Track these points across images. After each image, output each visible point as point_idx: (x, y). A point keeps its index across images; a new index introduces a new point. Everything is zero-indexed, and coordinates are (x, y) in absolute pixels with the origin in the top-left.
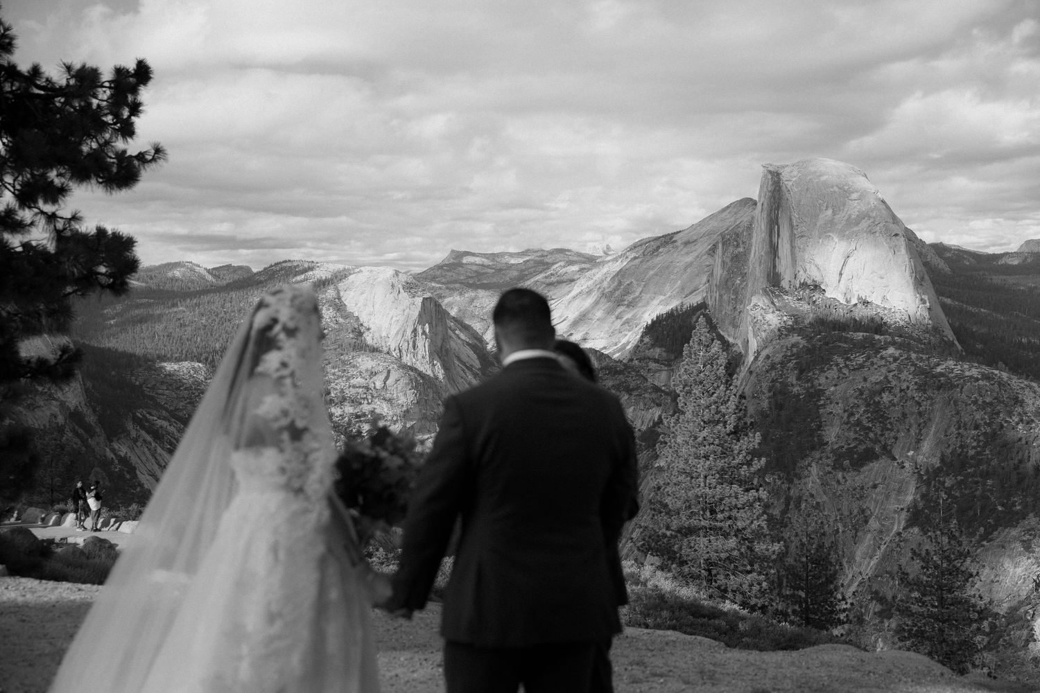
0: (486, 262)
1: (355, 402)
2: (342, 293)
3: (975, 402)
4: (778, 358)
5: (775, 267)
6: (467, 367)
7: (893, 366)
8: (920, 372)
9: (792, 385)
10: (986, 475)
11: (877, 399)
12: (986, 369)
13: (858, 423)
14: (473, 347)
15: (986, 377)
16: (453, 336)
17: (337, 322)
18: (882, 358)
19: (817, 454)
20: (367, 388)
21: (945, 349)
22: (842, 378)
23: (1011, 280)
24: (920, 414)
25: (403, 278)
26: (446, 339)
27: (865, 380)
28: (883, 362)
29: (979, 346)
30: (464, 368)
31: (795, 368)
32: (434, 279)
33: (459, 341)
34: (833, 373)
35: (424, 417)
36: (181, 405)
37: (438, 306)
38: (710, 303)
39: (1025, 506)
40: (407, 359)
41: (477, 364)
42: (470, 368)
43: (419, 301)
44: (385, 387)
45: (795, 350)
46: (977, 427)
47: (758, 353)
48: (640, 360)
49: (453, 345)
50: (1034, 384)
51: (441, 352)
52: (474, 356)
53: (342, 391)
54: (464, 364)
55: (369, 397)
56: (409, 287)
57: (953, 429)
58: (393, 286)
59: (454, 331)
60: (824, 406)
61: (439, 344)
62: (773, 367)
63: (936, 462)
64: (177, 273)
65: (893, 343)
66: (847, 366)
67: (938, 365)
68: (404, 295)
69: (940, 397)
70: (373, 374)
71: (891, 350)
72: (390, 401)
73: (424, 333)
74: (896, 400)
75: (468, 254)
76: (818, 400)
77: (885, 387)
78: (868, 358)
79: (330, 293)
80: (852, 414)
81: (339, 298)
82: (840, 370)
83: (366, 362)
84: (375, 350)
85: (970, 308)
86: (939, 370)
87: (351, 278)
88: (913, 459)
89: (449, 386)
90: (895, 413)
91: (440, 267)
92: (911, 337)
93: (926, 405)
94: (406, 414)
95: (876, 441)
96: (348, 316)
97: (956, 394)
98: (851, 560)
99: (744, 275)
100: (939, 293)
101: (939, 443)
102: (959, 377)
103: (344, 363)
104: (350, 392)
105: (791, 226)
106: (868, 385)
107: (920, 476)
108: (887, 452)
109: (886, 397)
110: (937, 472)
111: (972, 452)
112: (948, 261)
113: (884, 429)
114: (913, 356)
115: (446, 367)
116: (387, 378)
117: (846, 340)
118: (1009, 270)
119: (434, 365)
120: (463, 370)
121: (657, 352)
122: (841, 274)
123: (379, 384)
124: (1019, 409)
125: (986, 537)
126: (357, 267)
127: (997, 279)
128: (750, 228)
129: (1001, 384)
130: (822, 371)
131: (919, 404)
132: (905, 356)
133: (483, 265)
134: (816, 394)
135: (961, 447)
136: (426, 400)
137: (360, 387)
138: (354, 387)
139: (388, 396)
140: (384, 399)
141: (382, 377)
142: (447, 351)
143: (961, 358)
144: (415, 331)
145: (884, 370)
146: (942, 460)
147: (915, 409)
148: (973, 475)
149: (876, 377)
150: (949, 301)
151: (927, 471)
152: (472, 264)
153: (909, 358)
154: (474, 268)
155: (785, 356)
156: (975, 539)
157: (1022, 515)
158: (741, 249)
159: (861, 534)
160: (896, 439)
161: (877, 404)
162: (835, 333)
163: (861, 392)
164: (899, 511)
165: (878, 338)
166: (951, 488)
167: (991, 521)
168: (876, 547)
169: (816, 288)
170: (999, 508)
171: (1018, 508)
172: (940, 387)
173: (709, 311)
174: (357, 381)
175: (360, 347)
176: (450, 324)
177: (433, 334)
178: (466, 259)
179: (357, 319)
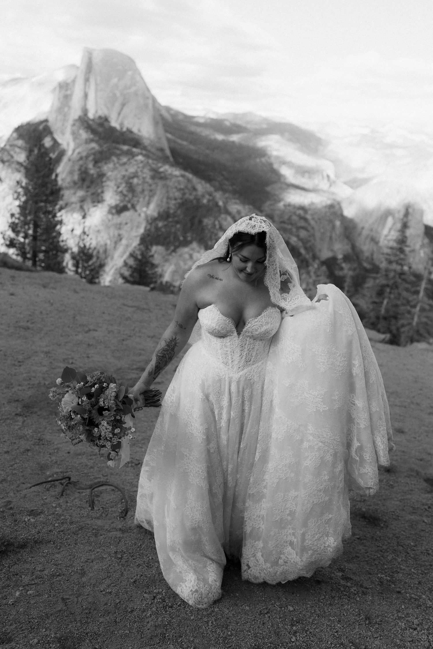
3: (176, 188)
4: (84, 154)
5: (85, 105)
7: (141, 165)
8: (153, 170)
9: (90, 169)
10: (177, 222)
11: (131, 181)
12: (183, 172)
13: (121, 192)
15: (183, 176)
18: (136, 161)
19: (100, 205)
21: (165, 160)
22: (115, 168)
23: (199, 130)
24: (151, 191)
27: (126, 170)
28: (135, 163)
29: (181, 160)
31: (92, 161)
34: (111, 165)
38: (51, 119)
39: (192, 238)
45: (93, 151)
46: (176, 199)
47: (74, 151)
48: (11, 146)
50: (203, 182)
57: (165, 200)
60: (105, 182)
62: (81, 158)
63: (155, 214)
65: (141, 154)
66: (118, 163)
67: (161, 167)
69: (160, 183)
71: (140, 158)
74: (140, 182)
76: (103, 178)
77: (135, 175)
78: (129, 160)
80: (118, 187)
82: (115, 164)
85: (179, 141)
86: (161, 170)
88: (145, 212)
90: (139, 189)
92: (150, 151)
93: (153, 186)
95: (129, 201)
97: (168, 183)
98: (112, 258)
99: (69, 107)
100: (166, 131)
101: (158, 205)
102: (171, 174)
105: (96, 84)
106: (127, 174)
107: (147, 221)
108: (133, 207)
109: (135, 181)
110: (155, 220)
111: (172, 211)
112: (172, 115)
113: (133, 196)
114: (150, 161)
117: (118, 149)
118: (198, 124)
121: (20, 143)
122: (119, 114)
124: (194, 193)
125: (174, 251)
127: (193, 128)
128: (74, 81)
129: (189, 180)
130: (106, 163)
131: (150, 185)
132: (146, 161)
134: (101, 175)
135: (168, 208)
143: (172, 165)
145: (136, 167)
146: (159, 213)
147: (148, 188)
148: (171, 222)
149: (132, 170)
150: (169, 136)
151: (151, 219)
153: (148, 162)
155: (88, 154)
156: (169, 252)
157: (190, 242)
158: (69, 92)
159: (118, 246)
160: (138, 201)
161: (131, 183)
162: (114, 145)
163: (124, 176)
164: (136, 237)
165: (135, 150)
166: (161, 228)
167: (177, 244)
168: (124, 252)
169: (106, 120)
170: (181, 238)
171: (189, 239)
172: (161, 178)
173: (50, 124)
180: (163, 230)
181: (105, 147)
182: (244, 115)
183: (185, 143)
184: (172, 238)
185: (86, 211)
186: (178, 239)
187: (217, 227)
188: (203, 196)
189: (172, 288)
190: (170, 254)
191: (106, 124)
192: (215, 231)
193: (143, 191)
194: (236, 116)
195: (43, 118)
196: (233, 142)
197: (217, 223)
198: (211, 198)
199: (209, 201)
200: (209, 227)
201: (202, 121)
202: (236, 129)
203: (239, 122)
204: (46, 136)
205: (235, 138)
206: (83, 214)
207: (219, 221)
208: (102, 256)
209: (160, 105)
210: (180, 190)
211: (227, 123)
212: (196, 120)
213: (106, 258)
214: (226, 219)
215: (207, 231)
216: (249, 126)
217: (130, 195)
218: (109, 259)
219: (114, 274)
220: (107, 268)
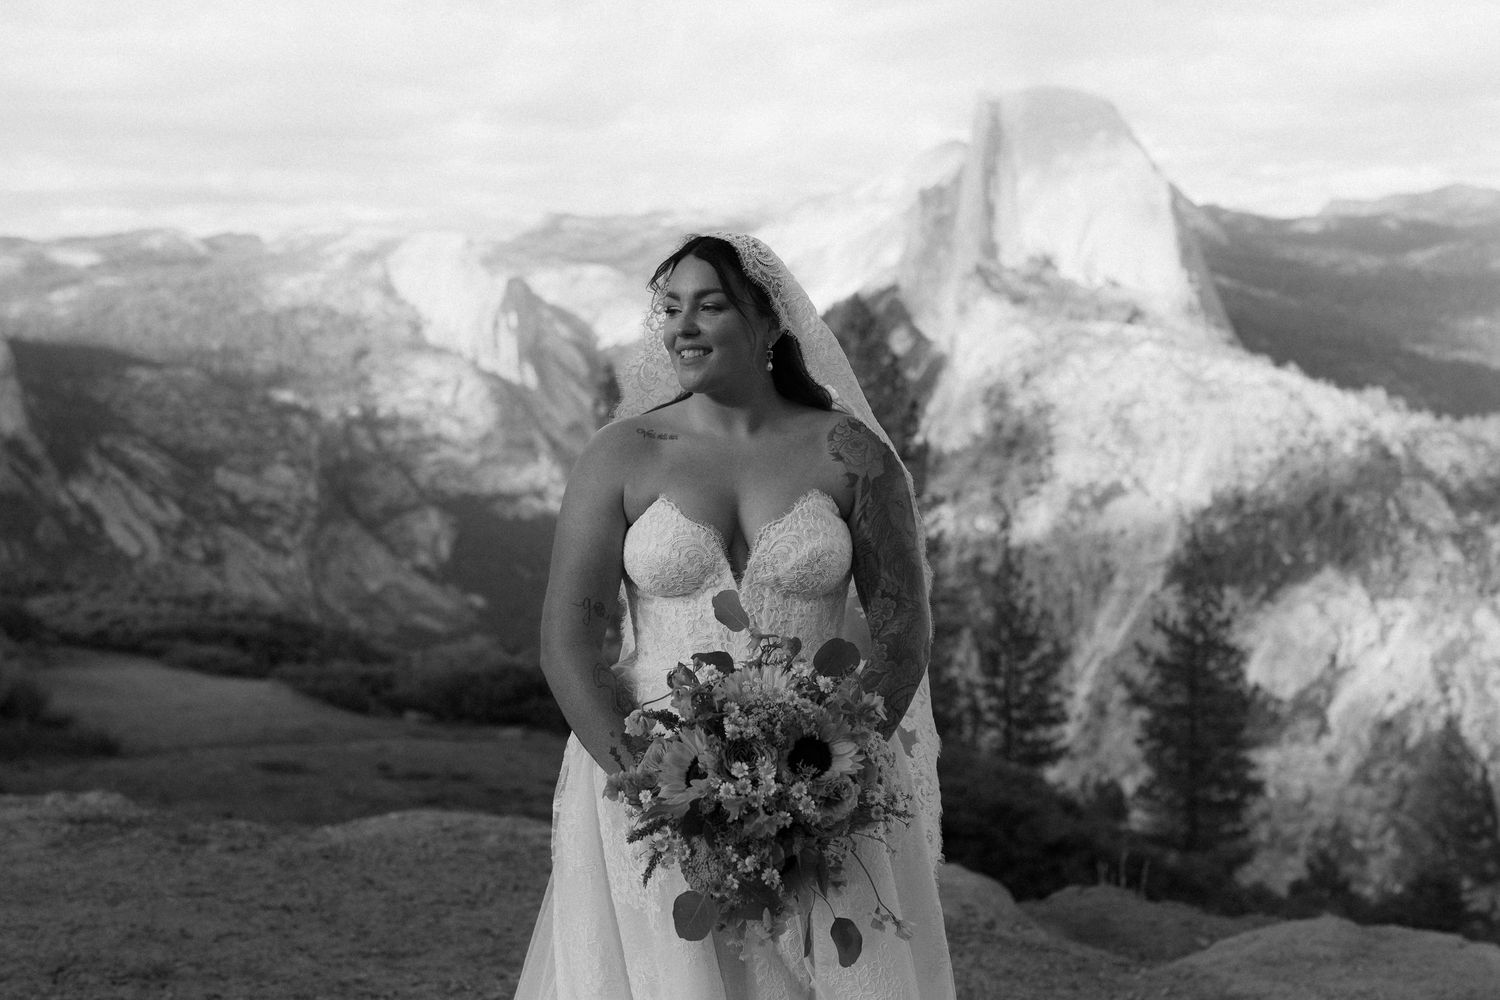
2: (391, 271)
3: (1257, 419)
4: (995, 360)
5: (990, 233)
6: (570, 375)
7: (1150, 369)
8: (1188, 377)
11: (1126, 414)
12: (1272, 372)
13: (1102, 447)
14: (578, 346)
15: (1275, 384)
16: (551, 332)
17: (386, 312)
18: (1136, 359)
19: (1043, 490)
20: (430, 404)
23: (1308, 254)
24: (1185, 434)
25: (479, 251)
26: (539, 336)
27: (1112, 387)
28: (1134, 365)
30: (565, 375)
32: (522, 251)
33: (558, 338)
34: (1068, 379)
35: (510, 444)
36: (166, 428)
37: (527, 289)
38: (904, 284)
39: (1320, 555)
40: (487, 363)
41: (583, 369)
42: (573, 375)
43: (501, 283)
44: (454, 404)
45: (1019, 349)
46: (1259, 450)
47: (968, 354)
49: (549, 342)
51: (534, 352)
52: (579, 359)
53: (395, 409)
54: (565, 369)
55: (434, 416)
56: (489, 262)
57: (1227, 456)
58: (464, 260)
59: (550, 324)
60: (1056, 424)
61: (530, 340)
63: (1205, 501)
64: (155, 243)
65: (1150, 339)
66: (1087, 370)
67: (1207, 368)
68: (480, 272)
69: (1211, 411)
70: (437, 383)
71: (1148, 349)
72: (462, 421)
73: (508, 326)
74: (1153, 415)
75: (566, 216)
76: (1049, 416)
77: (1137, 398)
78: (1116, 358)
79: (375, 271)
80: (1092, 436)
81: (388, 277)
82: (1077, 374)
83: (426, 367)
84: (440, 351)
85: (1255, 292)
86: (1210, 374)
87: (405, 249)
88: (1173, 495)
89: (544, 399)
90: (1151, 433)
91: (530, 235)
92: (1172, 330)
93: (1191, 422)
94: (486, 440)
95: (1127, 469)
96: (401, 303)
97: (1233, 407)
98: (1090, 631)
99: (950, 246)
100: (1214, 270)
101: (1208, 472)
102: (1238, 384)
103: (396, 369)
104: (405, 412)
106: (1115, 396)
107: (1183, 519)
108: (1139, 484)
109: (1138, 413)
110: (1204, 513)
111: (1250, 487)
112: (1225, 227)
113: (1136, 454)
114: (1177, 355)
115: (541, 373)
116: (457, 390)
117: (1087, 334)
118: (1305, 239)
119: (522, 369)
120: (565, 380)
123: (446, 398)
124: (1312, 428)
125: (1269, 596)
127: (1290, 253)
128: (957, 181)
129: (1293, 395)
130: (1054, 375)
131: (1182, 421)
132: (1164, 356)
134: (1044, 410)
136: (512, 421)
137: (419, 402)
138: (412, 401)
139: (459, 414)
140: (455, 418)
141: (451, 388)
142: (541, 353)
144: (496, 325)
145: (1136, 375)
146: (1212, 495)
147: (1177, 428)
148: (1252, 515)
149: (1126, 384)
150: (1224, 281)
151: (1193, 513)
152: (575, 231)
153: (1170, 359)
154: (579, 236)
155: (1005, 357)
156: (1253, 601)
157: (1317, 568)
158: (946, 210)
159: (1103, 597)
160: (1151, 468)
161: (1127, 422)
162: (1073, 325)
163: (1107, 405)
164: (1156, 565)
165: (1131, 331)
166: (1223, 534)
167: (1275, 576)
168: (1124, 612)
169: (1047, 262)
170: (1287, 560)
171: (1311, 558)
172: (1212, 397)
173: (902, 296)
174: (416, 393)
175: (418, 346)
176: (546, 314)
177: (522, 326)
178: (566, 224)
179: (413, 308)
180: (1231, 540)
181: (1050, 334)
182: (1440, 194)
183: (1271, 294)
184: (1258, 563)
185: (1010, 507)
186: (1278, 563)
187: (1395, 516)
188: (1342, 434)
189: (1271, 707)
190: (1259, 607)
191: (1048, 275)
192: (1389, 530)
193: (1163, 437)
194: (1415, 200)
195: (884, 282)
196: (1416, 273)
197: (1391, 505)
198: (1365, 436)
199: (1361, 444)
200: (1369, 519)
201: (1314, 228)
202: (1422, 233)
203: (1424, 215)
204: (894, 326)
205: (1418, 258)
206: (1001, 516)
207: (1397, 501)
208: (1062, 628)
209: (1191, 204)
210: (1270, 423)
211: (1392, 224)
212: (1297, 228)
213: (1073, 631)
214: (1418, 492)
215: (1362, 532)
216: (1459, 223)
217: (1127, 453)
218: (1082, 634)
219: (1098, 675)
220: (1078, 662)
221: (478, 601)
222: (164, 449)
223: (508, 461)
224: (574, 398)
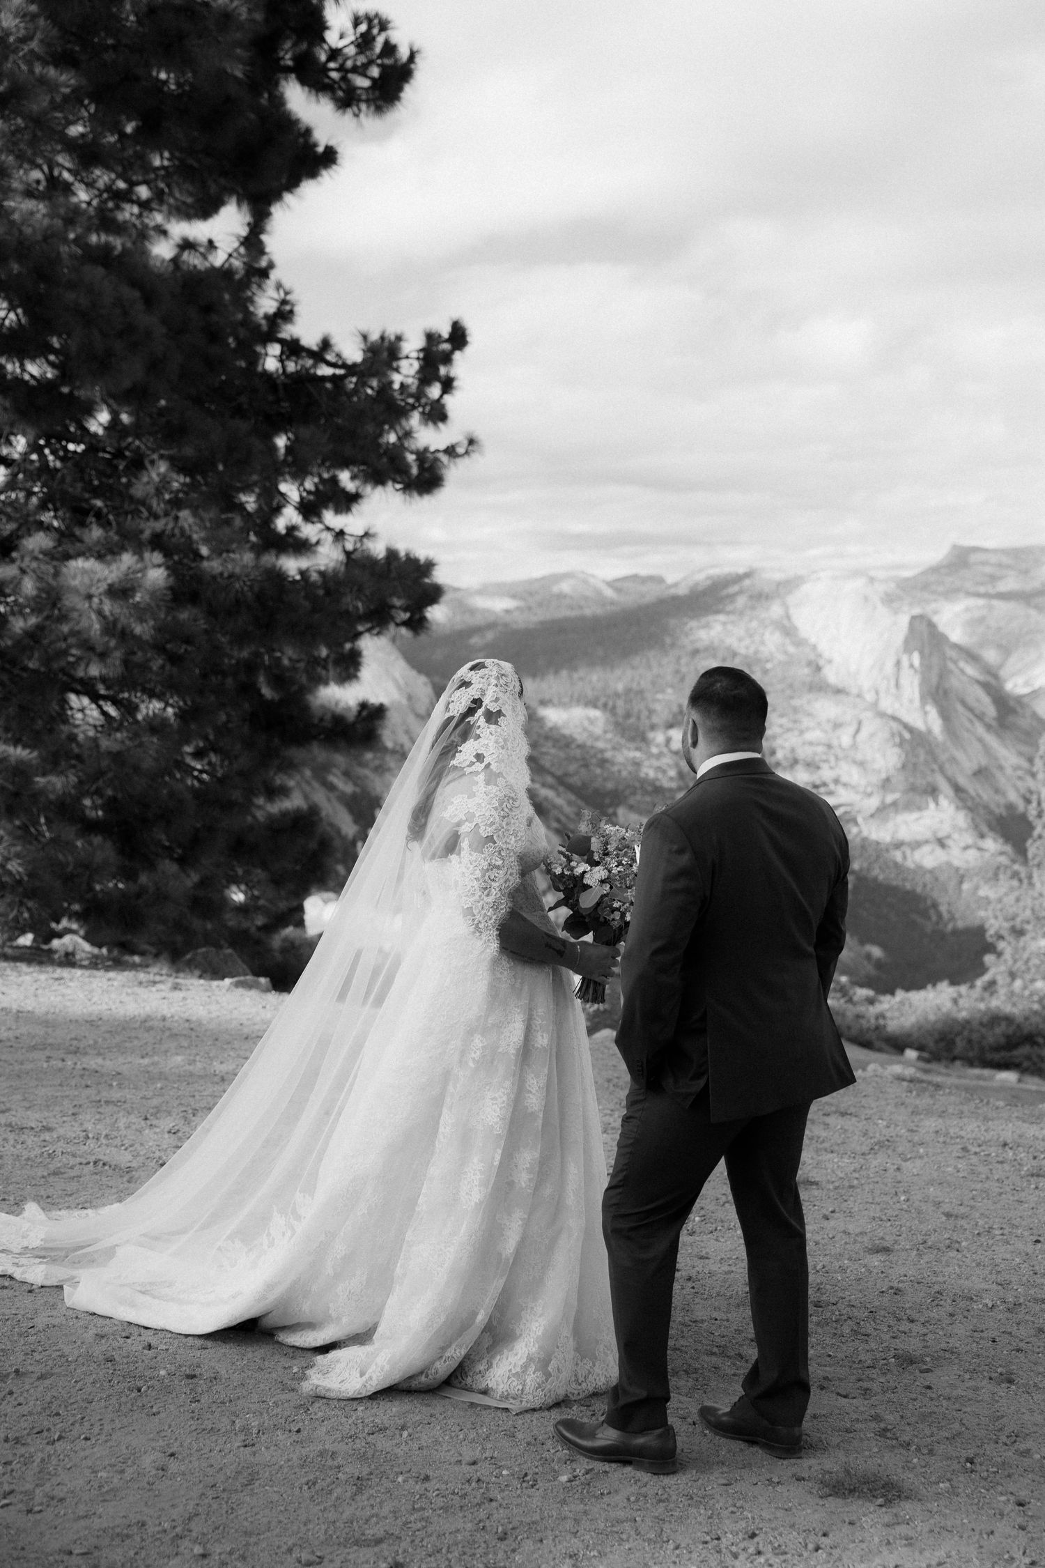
0: (1005, 560)
1: (812, 765)
2: (792, 611)
6: (976, 716)
14: (986, 686)
16: (956, 671)
17: (786, 653)
20: (829, 746)
25: (881, 588)
26: (944, 674)
30: (971, 716)
32: (925, 587)
33: (964, 678)
35: (913, 789)
36: (572, 768)
37: (932, 625)
40: (887, 704)
41: (991, 711)
42: (980, 717)
43: (904, 620)
44: (854, 746)
49: (954, 682)
51: (937, 693)
52: (986, 700)
53: (793, 750)
54: (971, 710)
55: (832, 759)
56: (889, 600)
58: (866, 599)
59: (955, 662)
61: (934, 680)
64: (565, 587)
68: (882, 610)
70: (837, 726)
72: (862, 764)
73: (912, 666)
75: (977, 549)
79: (776, 610)
81: (788, 617)
83: (826, 708)
84: (839, 691)
87: (806, 588)
89: (949, 744)
91: (935, 570)
94: (886, 784)
96: (800, 643)
103: (795, 710)
104: (804, 753)
115: (945, 716)
116: (858, 731)
119: (926, 713)
120: (971, 721)
123: (846, 740)
126: (814, 572)
133: (1000, 565)
136: (915, 765)
137: (818, 744)
138: (811, 744)
139: (859, 757)
140: (855, 762)
141: (852, 729)
142: (946, 693)
144: (898, 663)
152: (984, 563)
154: (988, 570)
174: (815, 735)
175: (819, 686)
176: (951, 653)
177: (926, 667)
178: (973, 558)
179: (814, 647)
221: (876, 952)
222: (570, 788)
223: (909, 806)
224: (980, 740)
